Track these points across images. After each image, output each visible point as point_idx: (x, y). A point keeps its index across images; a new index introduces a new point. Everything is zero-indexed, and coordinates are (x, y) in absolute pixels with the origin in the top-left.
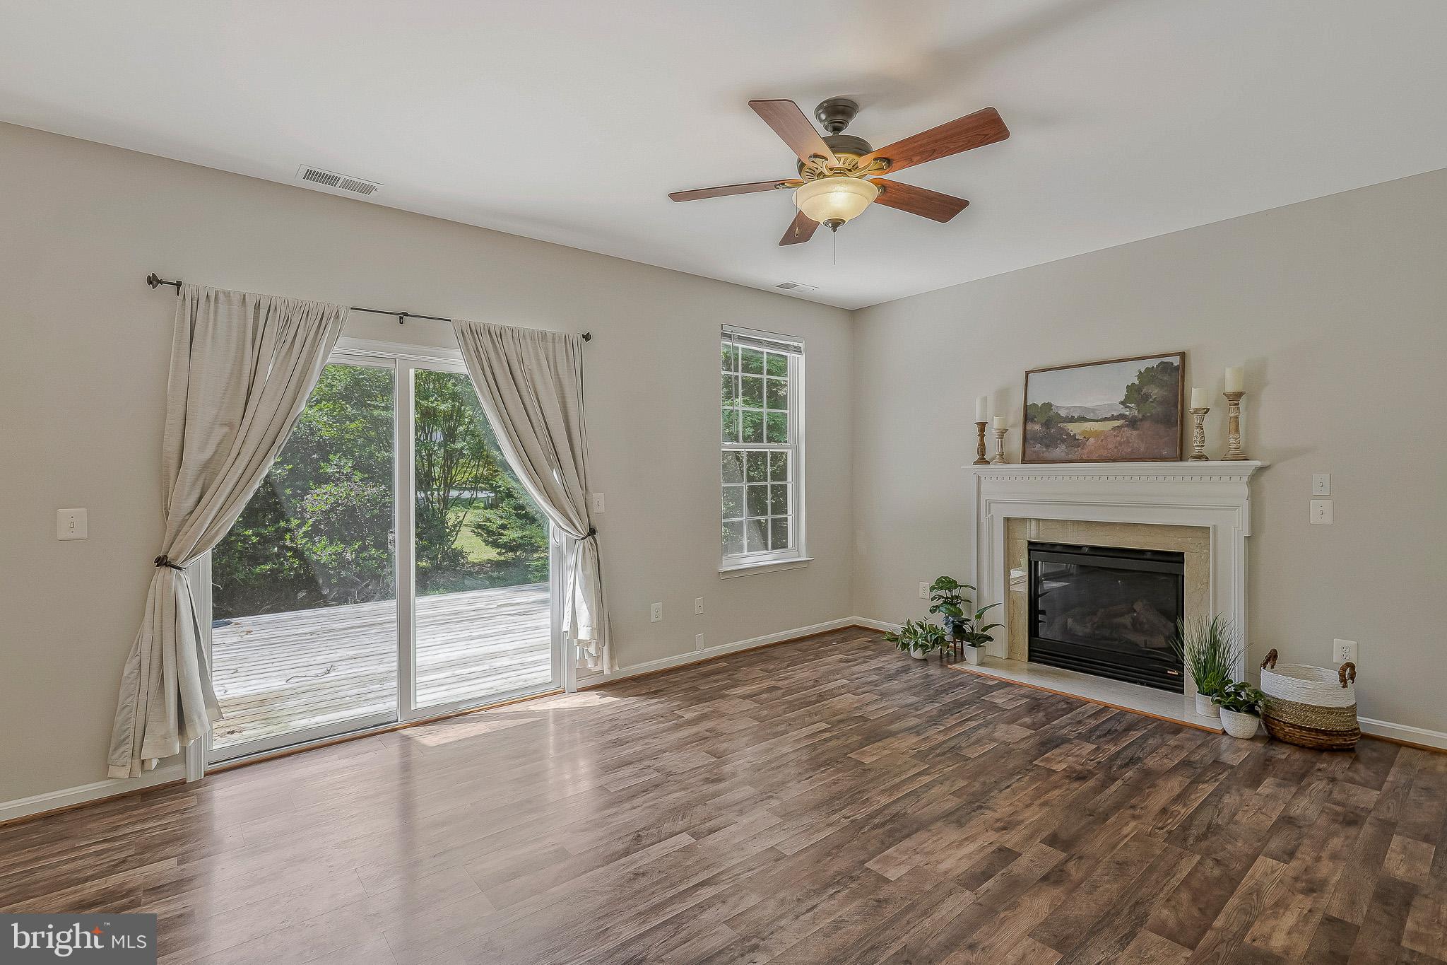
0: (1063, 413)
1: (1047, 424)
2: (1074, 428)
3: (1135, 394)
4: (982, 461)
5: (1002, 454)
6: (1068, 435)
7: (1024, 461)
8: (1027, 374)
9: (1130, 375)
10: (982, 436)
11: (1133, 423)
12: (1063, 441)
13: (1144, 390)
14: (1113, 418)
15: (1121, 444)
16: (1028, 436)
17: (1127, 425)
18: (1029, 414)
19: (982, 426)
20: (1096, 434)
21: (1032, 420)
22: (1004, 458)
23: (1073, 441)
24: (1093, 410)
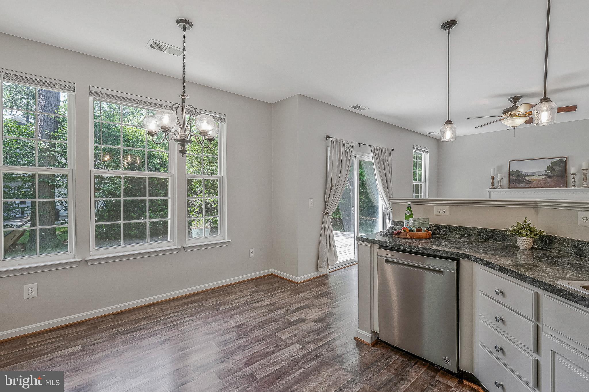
0: (524, 174)
1: (518, 177)
2: (528, 178)
3: (549, 168)
4: (493, 187)
5: (501, 186)
6: (526, 180)
7: (509, 188)
8: (510, 161)
9: (549, 163)
10: (493, 180)
11: (550, 177)
12: (524, 182)
13: (554, 167)
14: (542, 175)
15: (545, 183)
16: (511, 180)
17: (548, 178)
18: (511, 174)
19: (493, 177)
20: (536, 180)
21: (512, 175)
22: (501, 187)
23: (528, 182)
24: (535, 173)
